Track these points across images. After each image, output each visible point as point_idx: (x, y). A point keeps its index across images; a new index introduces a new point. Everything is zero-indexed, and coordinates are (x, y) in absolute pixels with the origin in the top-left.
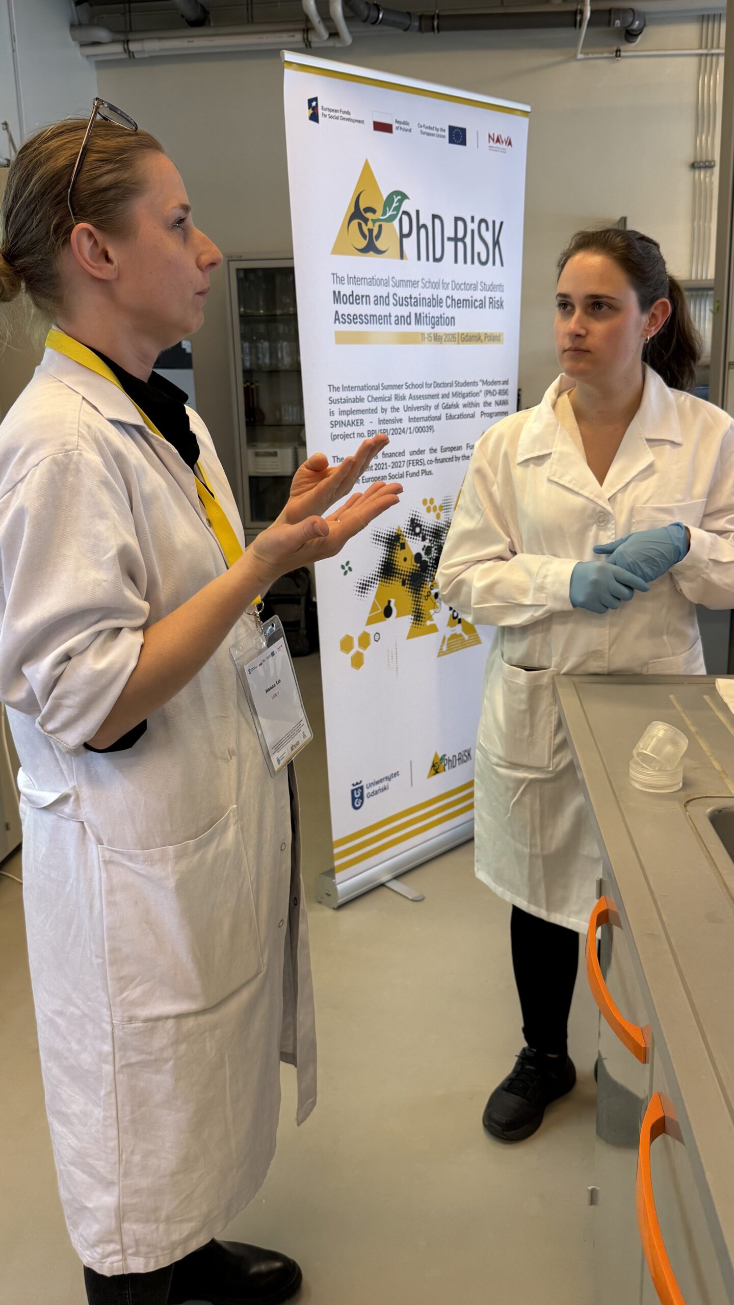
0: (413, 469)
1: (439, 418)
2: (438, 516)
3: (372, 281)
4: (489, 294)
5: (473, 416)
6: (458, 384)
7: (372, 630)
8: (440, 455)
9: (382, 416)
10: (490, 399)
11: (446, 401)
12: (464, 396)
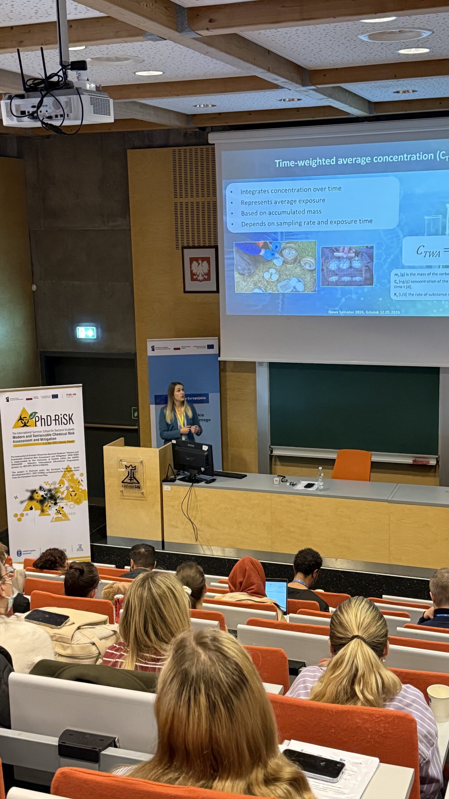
0: (40, 474)
1: (51, 462)
2: (50, 486)
3: (25, 433)
4: (68, 432)
5: (64, 461)
6: (58, 453)
7: (25, 513)
8: (50, 471)
9: (29, 462)
10: (70, 457)
11: (53, 458)
12: (60, 456)
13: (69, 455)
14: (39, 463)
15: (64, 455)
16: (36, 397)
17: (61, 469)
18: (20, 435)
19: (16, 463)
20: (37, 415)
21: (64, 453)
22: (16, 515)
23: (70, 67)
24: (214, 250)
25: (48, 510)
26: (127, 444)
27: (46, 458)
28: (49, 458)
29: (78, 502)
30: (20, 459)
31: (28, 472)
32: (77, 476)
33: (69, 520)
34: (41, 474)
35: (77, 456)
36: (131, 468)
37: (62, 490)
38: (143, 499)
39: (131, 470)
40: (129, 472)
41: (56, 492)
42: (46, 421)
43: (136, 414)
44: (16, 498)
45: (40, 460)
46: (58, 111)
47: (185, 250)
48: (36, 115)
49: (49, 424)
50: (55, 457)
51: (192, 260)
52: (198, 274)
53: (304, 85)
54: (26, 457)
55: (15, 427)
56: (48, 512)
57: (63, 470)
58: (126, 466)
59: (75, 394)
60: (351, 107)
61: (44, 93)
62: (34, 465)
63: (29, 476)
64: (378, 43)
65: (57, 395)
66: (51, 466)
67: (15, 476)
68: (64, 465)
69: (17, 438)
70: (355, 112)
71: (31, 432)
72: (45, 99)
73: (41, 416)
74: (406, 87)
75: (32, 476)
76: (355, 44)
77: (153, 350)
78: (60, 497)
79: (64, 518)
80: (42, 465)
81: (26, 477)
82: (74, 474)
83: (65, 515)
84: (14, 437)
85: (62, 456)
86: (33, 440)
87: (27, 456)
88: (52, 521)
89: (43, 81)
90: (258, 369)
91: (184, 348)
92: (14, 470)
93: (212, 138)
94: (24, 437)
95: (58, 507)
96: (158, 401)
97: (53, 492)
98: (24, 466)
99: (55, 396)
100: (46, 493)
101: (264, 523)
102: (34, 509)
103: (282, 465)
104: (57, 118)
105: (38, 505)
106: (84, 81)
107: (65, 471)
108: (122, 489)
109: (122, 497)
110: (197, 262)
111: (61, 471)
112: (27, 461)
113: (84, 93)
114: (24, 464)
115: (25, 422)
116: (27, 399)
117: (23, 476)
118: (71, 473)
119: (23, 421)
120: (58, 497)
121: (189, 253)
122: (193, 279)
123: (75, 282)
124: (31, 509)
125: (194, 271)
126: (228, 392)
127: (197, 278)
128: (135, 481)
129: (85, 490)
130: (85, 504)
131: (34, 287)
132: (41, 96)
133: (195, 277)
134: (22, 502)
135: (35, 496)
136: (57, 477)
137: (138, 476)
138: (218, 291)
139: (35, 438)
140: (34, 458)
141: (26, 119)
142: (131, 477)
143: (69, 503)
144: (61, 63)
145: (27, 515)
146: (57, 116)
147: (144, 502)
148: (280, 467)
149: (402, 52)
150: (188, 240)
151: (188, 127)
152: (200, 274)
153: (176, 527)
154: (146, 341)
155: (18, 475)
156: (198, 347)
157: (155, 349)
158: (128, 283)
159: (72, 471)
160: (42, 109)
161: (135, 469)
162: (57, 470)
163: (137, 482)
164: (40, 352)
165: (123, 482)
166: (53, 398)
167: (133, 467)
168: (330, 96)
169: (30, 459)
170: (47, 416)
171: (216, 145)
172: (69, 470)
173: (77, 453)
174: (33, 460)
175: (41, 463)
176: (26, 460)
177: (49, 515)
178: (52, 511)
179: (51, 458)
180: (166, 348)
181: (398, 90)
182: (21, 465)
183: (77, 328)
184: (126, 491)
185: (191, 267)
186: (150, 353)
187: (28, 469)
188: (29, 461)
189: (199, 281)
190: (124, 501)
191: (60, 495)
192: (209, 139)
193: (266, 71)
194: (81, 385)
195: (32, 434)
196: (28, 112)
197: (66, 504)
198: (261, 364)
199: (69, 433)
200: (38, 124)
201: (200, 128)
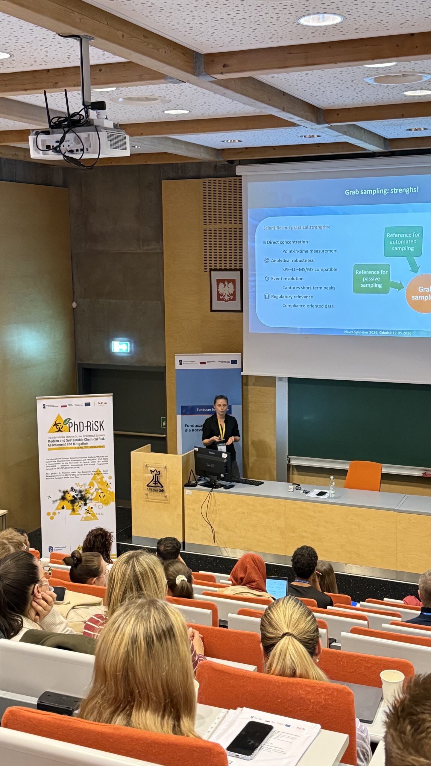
13: (99, 459)
14: (71, 465)
15: (94, 458)
16: (70, 405)
17: (91, 471)
18: (55, 439)
19: (50, 465)
20: (70, 421)
21: (94, 457)
22: (49, 514)
23: (90, 107)
24: (239, 272)
25: (78, 510)
26: (153, 450)
27: (78, 462)
28: (80, 461)
29: (106, 503)
30: (53, 462)
31: (61, 474)
32: (106, 478)
33: (97, 519)
34: (73, 476)
35: (106, 460)
36: (155, 472)
37: (91, 491)
38: (167, 502)
39: (156, 474)
40: (153, 476)
41: (86, 493)
42: (79, 427)
43: (164, 424)
44: (49, 497)
45: (72, 463)
46: (79, 145)
47: (213, 273)
48: (58, 149)
49: (81, 430)
50: (86, 461)
51: (219, 281)
52: (224, 294)
53: (318, 123)
54: (59, 460)
55: (50, 432)
56: (78, 511)
57: (93, 473)
58: (151, 471)
59: (106, 403)
60: (366, 143)
61: (66, 129)
62: (66, 468)
63: (62, 478)
64: (383, 85)
65: (90, 403)
66: (83, 468)
67: (48, 477)
68: (94, 468)
69: (52, 442)
70: (372, 148)
71: (64, 437)
72: (67, 135)
73: (74, 422)
74: (417, 125)
75: (65, 478)
76: (362, 86)
77: (181, 364)
78: (90, 498)
79: (93, 518)
80: (74, 468)
81: (59, 478)
82: (103, 477)
83: (94, 515)
84: (49, 441)
85: (93, 460)
86: (66, 444)
87: (61, 459)
88: (82, 520)
89: (66, 119)
90: (278, 383)
91: (209, 362)
92: (48, 471)
93: (240, 170)
94: (58, 441)
95: (87, 507)
96: (184, 411)
97: (83, 493)
98: (58, 468)
99: (87, 404)
100: (77, 493)
101: (278, 528)
102: (65, 508)
103: (299, 475)
104: (77, 152)
105: (70, 505)
106: (102, 120)
107: (95, 474)
108: (148, 492)
109: (147, 500)
110: (224, 283)
111: (91, 474)
112: (60, 464)
113: (102, 130)
114: (57, 466)
115: (59, 428)
116: (62, 406)
117: (57, 477)
118: (101, 476)
119: (58, 427)
120: (88, 498)
121: (216, 275)
122: (219, 299)
123: (112, 301)
124: (63, 508)
125: (221, 292)
126: (250, 405)
127: (223, 298)
128: (159, 485)
129: (113, 492)
130: (113, 505)
131: (74, 305)
132: (64, 133)
133: (221, 297)
134: (54, 502)
135: (67, 496)
136: (88, 479)
137: (161, 481)
138: (242, 311)
139: (68, 443)
140: (67, 461)
141: (50, 152)
142: (155, 481)
143: (98, 504)
144: (83, 103)
145: (59, 513)
146: (77, 150)
147: (167, 505)
148: (297, 476)
149: (407, 93)
150: (215, 264)
151: (218, 160)
152: (226, 295)
153: (196, 529)
154: (175, 356)
155: (51, 476)
156: (222, 362)
157: (182, 362)
158: (159, 302)
159: (101, 474)
160: (64, 143)
161: (159, 474)
162: (87, 473)
163: (160, 486)
164: (78, 364)
165: (148, 486)
166: (85, 406)
167: (157, 472)
168: (345, 133)
169: (63, 462)
170: (80, 422)
171: (242, 178)
172: (98, 472)
173: (106, 458)
174: (66, 463)
175: (73, 465)
176: (59, 462)
177: (79, 514)
178: (82, 510)
179: (82, 461)
180: (192, 362)
181: (410, 128)
182: (55, 468)
183: (112, 342)
184: (151, 494)
185: (218, 289)
186: (178, 367)
187: (61, 471)
188: (62, 463)
189: (225, 301)
190: (148, 502)
191: (90, 496)
192: (236, 171)
193: (281, 111)
194: (112, 394)
195: (66, 439)
196: (53, 146)
197: (95, 505)
198: (281, 379)
199: (100, 439)
200: (61, 157)
201: (229, 162)
